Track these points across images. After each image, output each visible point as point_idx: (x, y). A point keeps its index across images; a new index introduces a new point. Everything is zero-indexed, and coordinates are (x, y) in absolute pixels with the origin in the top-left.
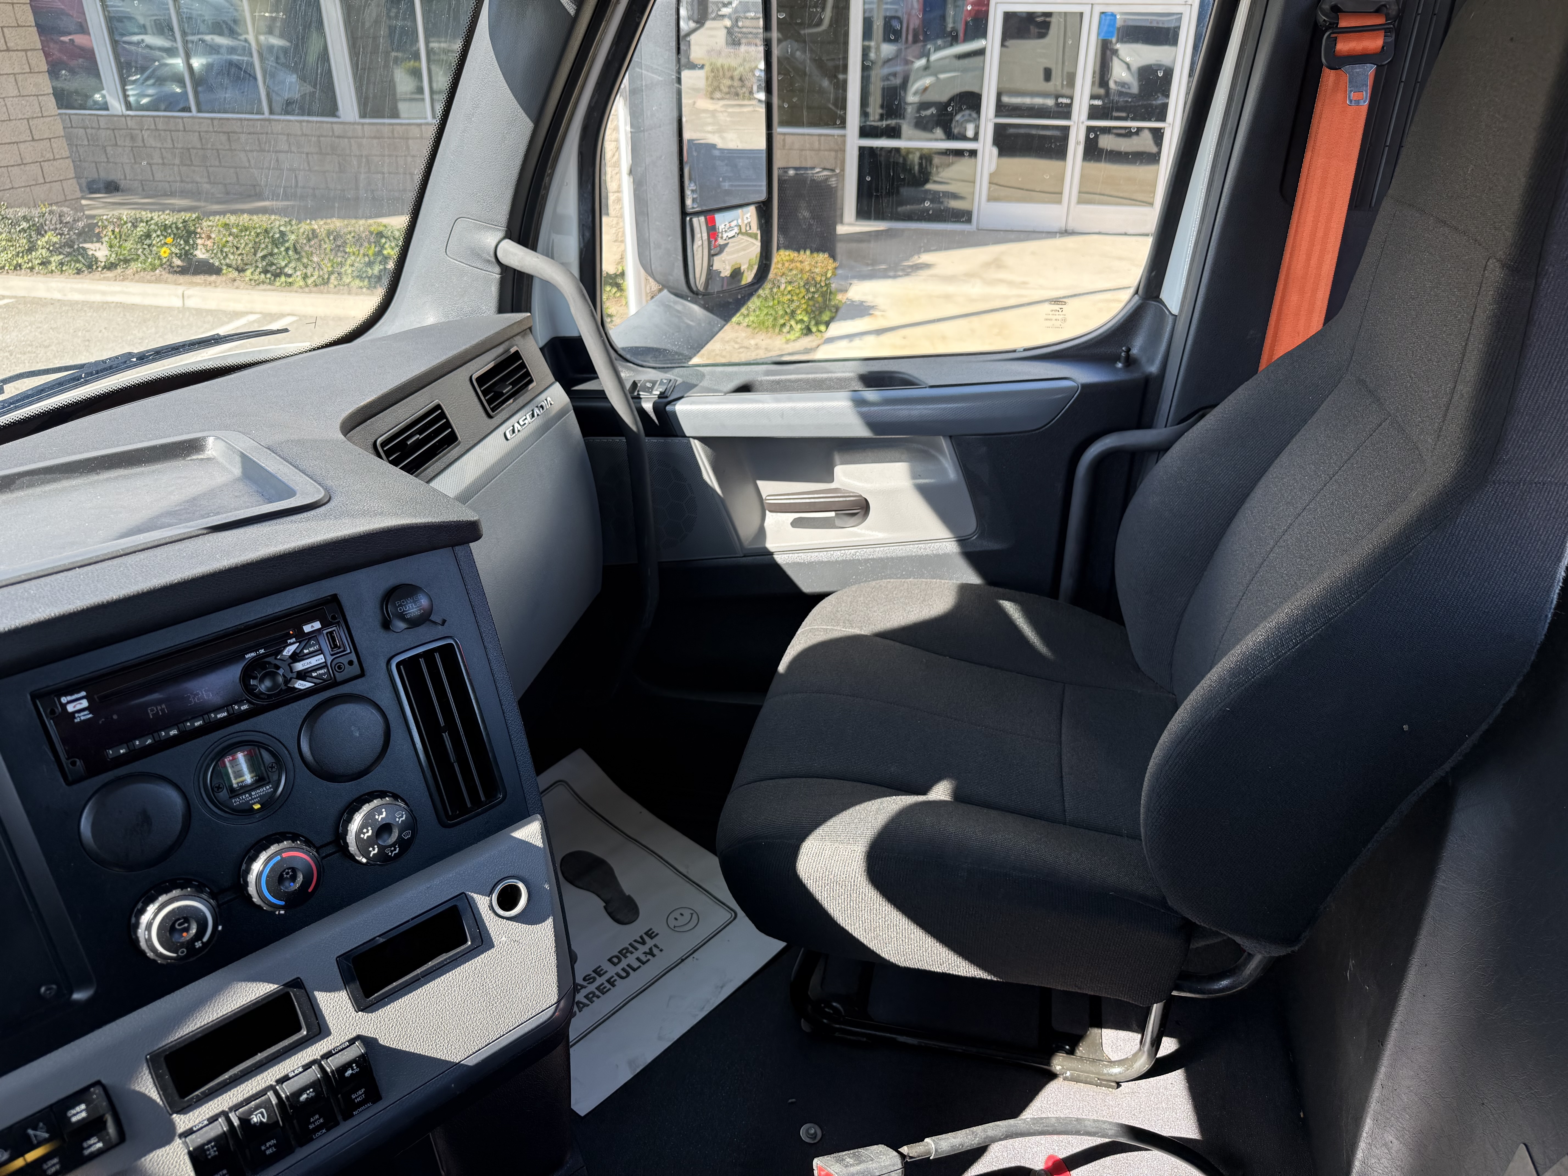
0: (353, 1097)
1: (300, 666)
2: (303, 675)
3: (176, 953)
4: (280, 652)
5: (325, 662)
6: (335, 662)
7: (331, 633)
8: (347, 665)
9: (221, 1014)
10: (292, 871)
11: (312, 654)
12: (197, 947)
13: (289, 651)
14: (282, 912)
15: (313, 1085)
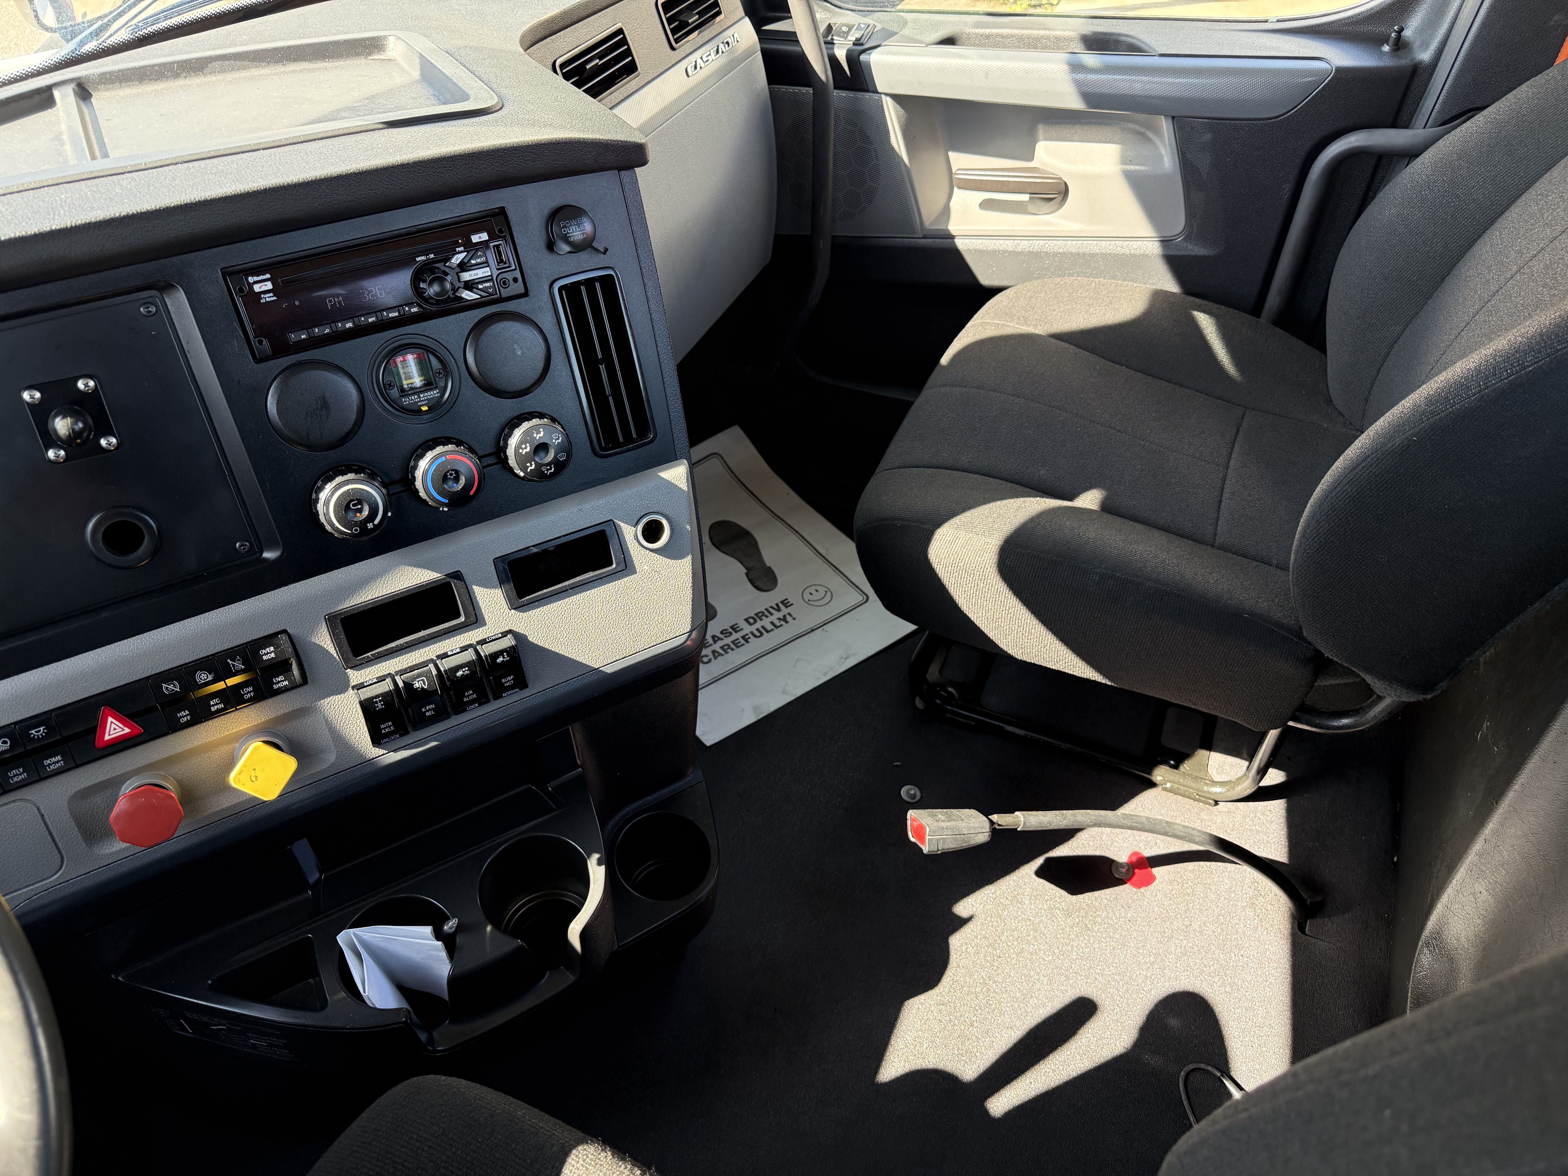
0: (503, 681)
1: (467, 276)
2: (470, 286)
3: (352, 531)
4: (449, 259)
5: (491, 276)
6: (500, 277)
7: (498, 246)
8: (511, 282)
9: (390, 592)
10: (455, 473)
11: (479, 266)
12: (369, 528)
13: (457, 259)
14: (446, 509)
15: (468, 664)
